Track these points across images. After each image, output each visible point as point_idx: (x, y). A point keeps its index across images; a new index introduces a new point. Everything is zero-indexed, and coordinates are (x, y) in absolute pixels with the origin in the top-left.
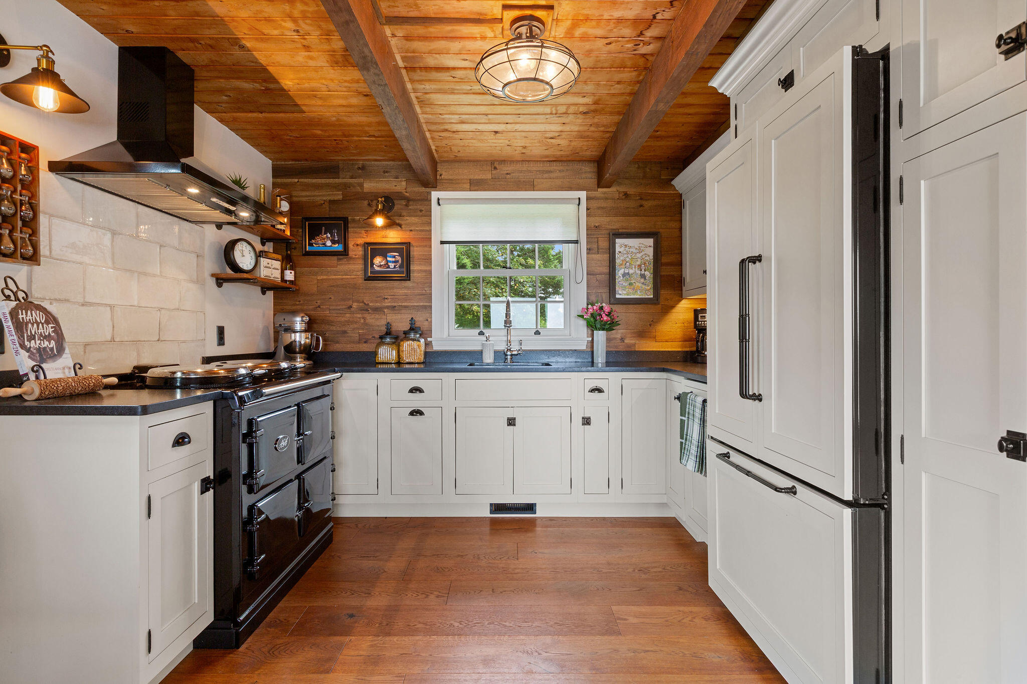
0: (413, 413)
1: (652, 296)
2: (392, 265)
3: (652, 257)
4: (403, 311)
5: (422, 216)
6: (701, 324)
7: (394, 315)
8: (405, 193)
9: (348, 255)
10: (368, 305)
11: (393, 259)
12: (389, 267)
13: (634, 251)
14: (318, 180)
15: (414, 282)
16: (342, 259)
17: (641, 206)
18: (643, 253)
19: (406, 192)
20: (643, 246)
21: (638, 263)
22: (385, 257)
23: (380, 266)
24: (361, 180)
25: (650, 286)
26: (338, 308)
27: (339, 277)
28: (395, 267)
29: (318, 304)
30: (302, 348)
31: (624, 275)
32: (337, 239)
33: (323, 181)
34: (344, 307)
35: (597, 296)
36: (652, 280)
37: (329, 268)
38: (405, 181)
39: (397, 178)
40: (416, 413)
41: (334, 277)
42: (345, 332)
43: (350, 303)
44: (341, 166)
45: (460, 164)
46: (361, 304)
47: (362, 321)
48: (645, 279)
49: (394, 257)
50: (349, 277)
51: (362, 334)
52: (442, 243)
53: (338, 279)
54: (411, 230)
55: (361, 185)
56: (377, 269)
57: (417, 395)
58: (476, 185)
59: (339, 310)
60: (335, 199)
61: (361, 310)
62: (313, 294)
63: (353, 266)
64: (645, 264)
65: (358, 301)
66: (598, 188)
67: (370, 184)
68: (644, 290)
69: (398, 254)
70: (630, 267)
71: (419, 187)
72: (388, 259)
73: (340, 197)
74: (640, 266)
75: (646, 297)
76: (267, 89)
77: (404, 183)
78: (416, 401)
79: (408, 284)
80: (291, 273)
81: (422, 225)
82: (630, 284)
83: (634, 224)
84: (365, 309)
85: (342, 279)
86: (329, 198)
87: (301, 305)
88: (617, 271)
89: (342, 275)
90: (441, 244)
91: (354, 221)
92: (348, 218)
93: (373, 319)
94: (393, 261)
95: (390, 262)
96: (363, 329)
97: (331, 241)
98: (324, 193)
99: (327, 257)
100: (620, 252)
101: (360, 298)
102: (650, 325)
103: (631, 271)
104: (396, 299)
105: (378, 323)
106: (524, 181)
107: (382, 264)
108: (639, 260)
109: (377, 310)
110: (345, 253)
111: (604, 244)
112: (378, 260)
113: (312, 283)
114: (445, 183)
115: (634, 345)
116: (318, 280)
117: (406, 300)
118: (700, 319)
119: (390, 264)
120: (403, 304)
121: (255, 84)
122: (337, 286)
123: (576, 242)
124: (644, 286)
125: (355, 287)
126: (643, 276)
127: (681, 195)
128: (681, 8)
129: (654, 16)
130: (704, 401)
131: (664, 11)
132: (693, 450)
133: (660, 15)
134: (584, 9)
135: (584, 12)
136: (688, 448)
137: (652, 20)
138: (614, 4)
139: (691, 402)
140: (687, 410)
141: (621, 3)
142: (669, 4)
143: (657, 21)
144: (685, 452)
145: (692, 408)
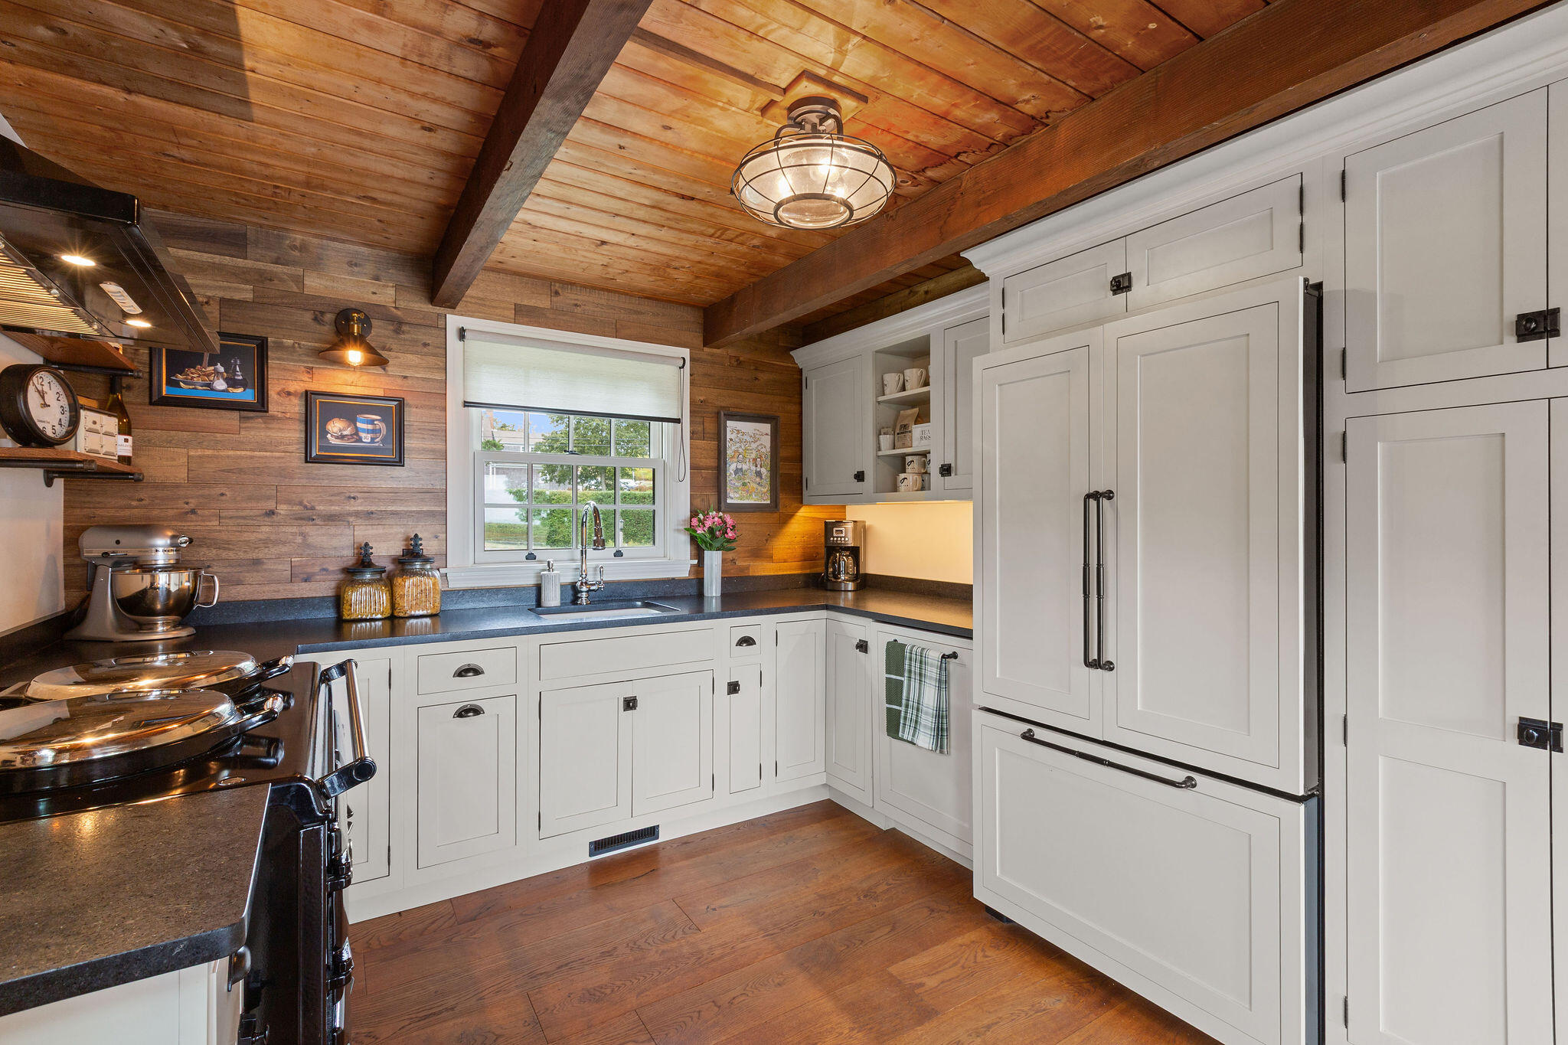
0: (462, 713)
1: (769, 502)
2: (366, 438)
3: (769, 450)
4: (388, 522)
5: (426, 355)
6: (837, 540)
7: (370, 527)
8: (394, 309)
9: (267, 411)
10: (313, 508)
11: (370, 427)
12: (360, 440)
13: (748, 439)
14: (192, 253)
15: (411, 469)
16: (252, 418)
17: (756, 379)
18: (758, 443)
19: (396, 308)
20: (758, 433)
21: (753, 456)
22: (352, 421)
23: (342, 437)
24: (299, 271)
25: (766, 489)
26: (241, 514)
27: (243, 453)
28: (373, 439)
29: (192, 506)
30: (171, 602)
31: (737, 471)
32: (241, 378)
33: (206, 257)
34: (257, 512)
35: (703, 500)
36: (768, 480)
37: (218, 435)
38: (393, 287)
39: (377, 278)
40: (468, 711)
41: (231, 453)
42: (257, 562)
43: (271, 505)
44: (251, 235)
45: (498, 276)
46: (296, 508)
47: (299, 540)
48: (761, 478)
49: (372, 422)
50: (268, 454)
51: (297, 564)
52: (467, 404)
53: (241, 457)
54: (405, 377)
55: (299, 281)
56: (334, 441)
57: (470, 680)
58: (523, 314)
59: (244, 518)
60: (234, 298)
61: (296, 519)
62: (177, 486)
63: (280, 434)
64: (761, 457)
65: (289, 502)
66: (704, 346)
67: (318, 281)
68: (759, 495)
69: (379, 418)
70: (743, 461)
71: (421, 303)
72: (359, 425)
73: (249, 296)
74: (755, 460)
75: (763, 502)
76: (195, 49)
77: (391, 292)
78: (469, 691)
79: (397, 471)
80: (126, 440)
81: (427, 370)
82: (744, 484)
83: (748, 401)
84: (307, 516)
85: (252, 457)
86: (220, 294)
87: (145, 507)
88: (728, 465)
89: (251, 450)
90: (465, 406)
91: (280, 346)
92: (267, 338)
93: (324, 535)
94: (370, 431)
95: (364, 430)
96: (301, 556)
97: (227, 380)
98: (208, 282)
99: (214, 411)
100: (731, 440)
101: (294, 495)
102: (767, 540)
103: (745, 467)
104: (375, 498)
105: (335, 542)
106: (601, 321)
107: (345, 433)
108: (754, 452)
109: (331, 519)
110: (261, 405)
111: (710, 426)
112: (336, 426)
113: (174, 463)
114: (471, 303)
115: (748, 568)
116: (193, 457)
117: (394, 501)
118: (835, 535)
119: (363, 435)
120: (390, 508)
121: (169, 31)
122: (241, 471)
123: (677, 421)
124: (759, 488)
125: (284, 473)
126: (759, 474)
127: (801, 371)
128: (993, 155)
129: (959, 154)
130: (944, 657)
131: (974, 152)
132: (927, 720)
133: (966, 155)
134: (897, 116)
135: (893, 120)
136: (914, 717)
137: (952, 157)
138: (935, 123)
139: (914, 656)
140: (907, 667)
141: (943, 127)
142: (988, 145)
143: (954, 161)
144: (908, 723)
145: (918, 665)
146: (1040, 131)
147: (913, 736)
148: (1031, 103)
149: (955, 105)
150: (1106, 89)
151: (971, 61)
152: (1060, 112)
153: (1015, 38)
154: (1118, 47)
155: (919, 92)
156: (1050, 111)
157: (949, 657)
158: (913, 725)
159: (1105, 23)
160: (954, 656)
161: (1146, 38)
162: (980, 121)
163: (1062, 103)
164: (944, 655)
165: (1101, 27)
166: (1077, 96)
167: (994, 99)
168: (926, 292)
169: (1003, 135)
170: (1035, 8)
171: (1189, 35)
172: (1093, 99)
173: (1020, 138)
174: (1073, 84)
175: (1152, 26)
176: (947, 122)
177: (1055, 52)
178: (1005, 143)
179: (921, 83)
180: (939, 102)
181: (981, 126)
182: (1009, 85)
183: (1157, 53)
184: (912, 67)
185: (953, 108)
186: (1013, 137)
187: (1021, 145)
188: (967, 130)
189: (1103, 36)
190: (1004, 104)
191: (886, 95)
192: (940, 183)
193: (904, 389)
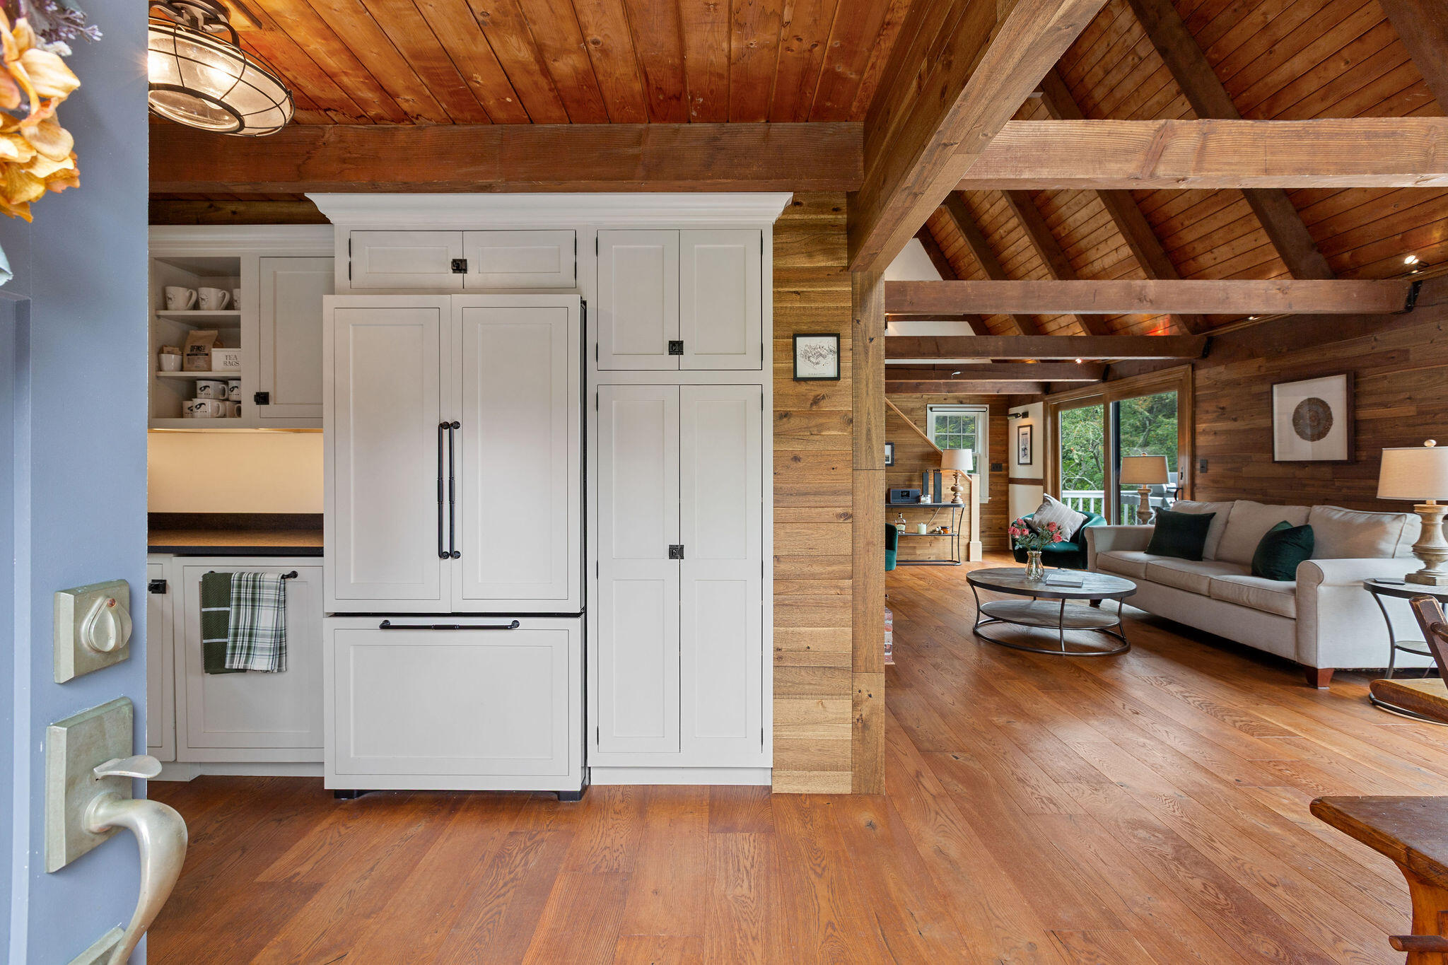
128: (360, 124)
129: (329, 109)
130: (283, 577)
131: (344, 114)
132: (264, 643)
133: (335, 113)
134: (285, 53)
135: (278, 54)
136: (246, 644)
137: (321, 109)
138: (320, 76)
139: (243, 583)
140: (234, 595)
141: (325, 83)
142: (359, 115)
143: (322, 113)
144: (238, 651)
145: (250, 590)
146: (407, 126)
147: (246, 662)
148: (408, 102)
149: (346, 73)
150: (466, 121)
151: (375, 51)
152: (428, 119)
153: (417, 55)
154: (483, 100)
155: (316, 46)
156: (420, 115)
157: (288, 576)
158: (244, 651)
159: (481, 82)
160: (294, 575)
161: (502, 104)
162: (362, 95)
163: (431, 115)
164: (283, 575)
165: (478, 83)
166: (445, 116)
167: (380, 85)
168: (234, 213)
169: (375, 114)
170: (440, 45)
171: (526, 117)
172: (454, 123)
173: (388, 122)
174: (445, 106)
175: (509, 100)
176: (331, 81)
177: (441, 80)
178: (377, 120)
179: (323, 41)
180: (332, 63)
181: (361, 99)
182: (396, 82)
183: (505, 117)
184: (320, 26)
185: (343, 74)
186: (383, 119)
187: (388, 128)
188: (346, 96)
189: (478, 88)
190: (387, 94)
191: (282, 32)
192: (299, 124)
193: (196, 306)
